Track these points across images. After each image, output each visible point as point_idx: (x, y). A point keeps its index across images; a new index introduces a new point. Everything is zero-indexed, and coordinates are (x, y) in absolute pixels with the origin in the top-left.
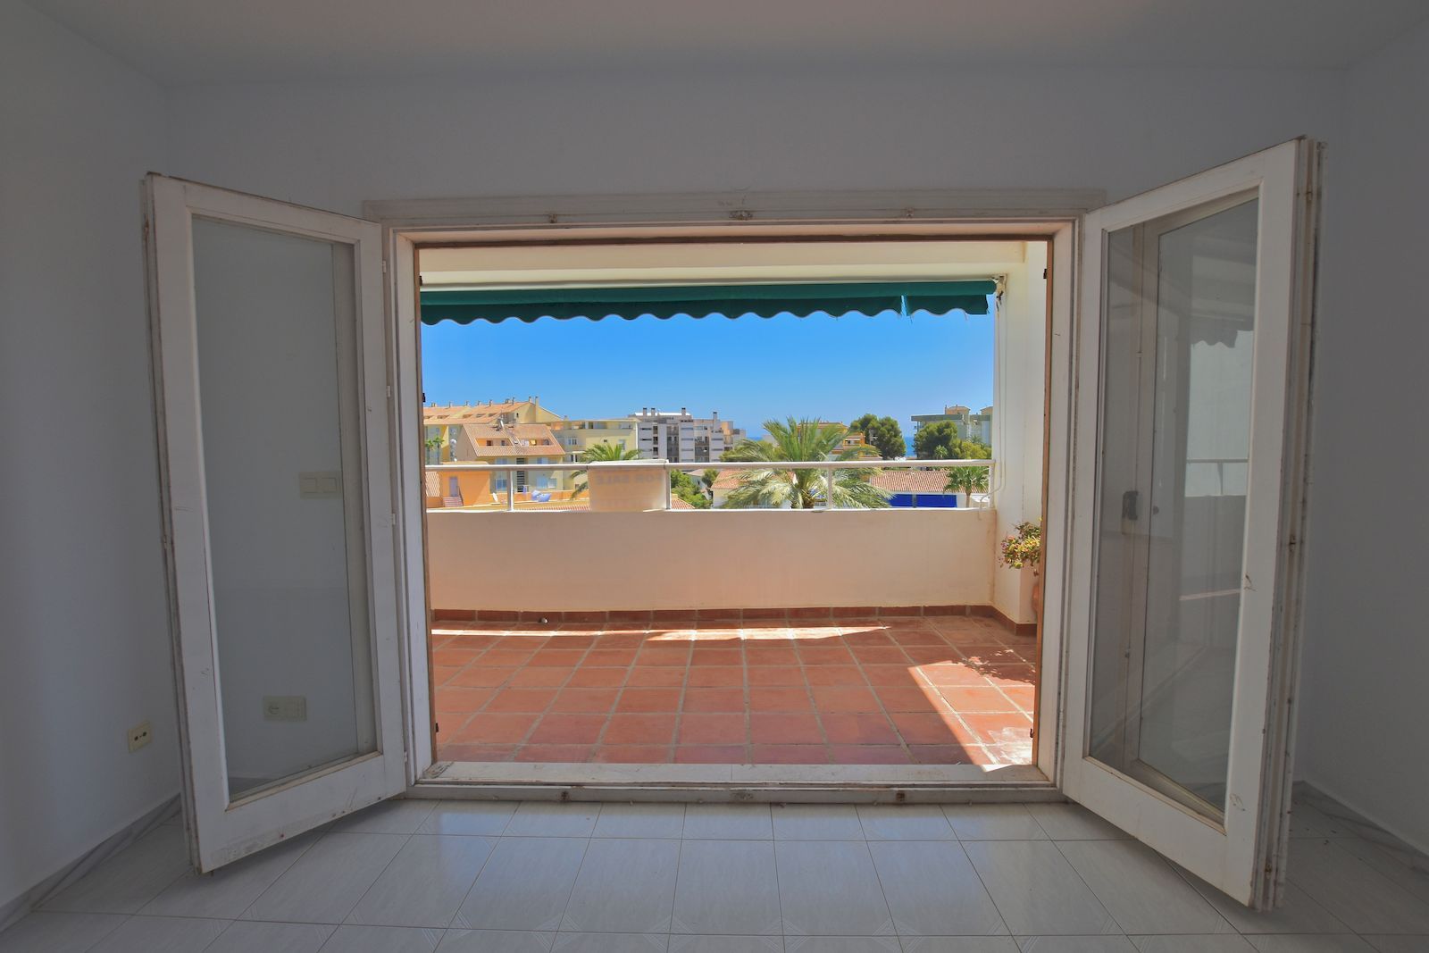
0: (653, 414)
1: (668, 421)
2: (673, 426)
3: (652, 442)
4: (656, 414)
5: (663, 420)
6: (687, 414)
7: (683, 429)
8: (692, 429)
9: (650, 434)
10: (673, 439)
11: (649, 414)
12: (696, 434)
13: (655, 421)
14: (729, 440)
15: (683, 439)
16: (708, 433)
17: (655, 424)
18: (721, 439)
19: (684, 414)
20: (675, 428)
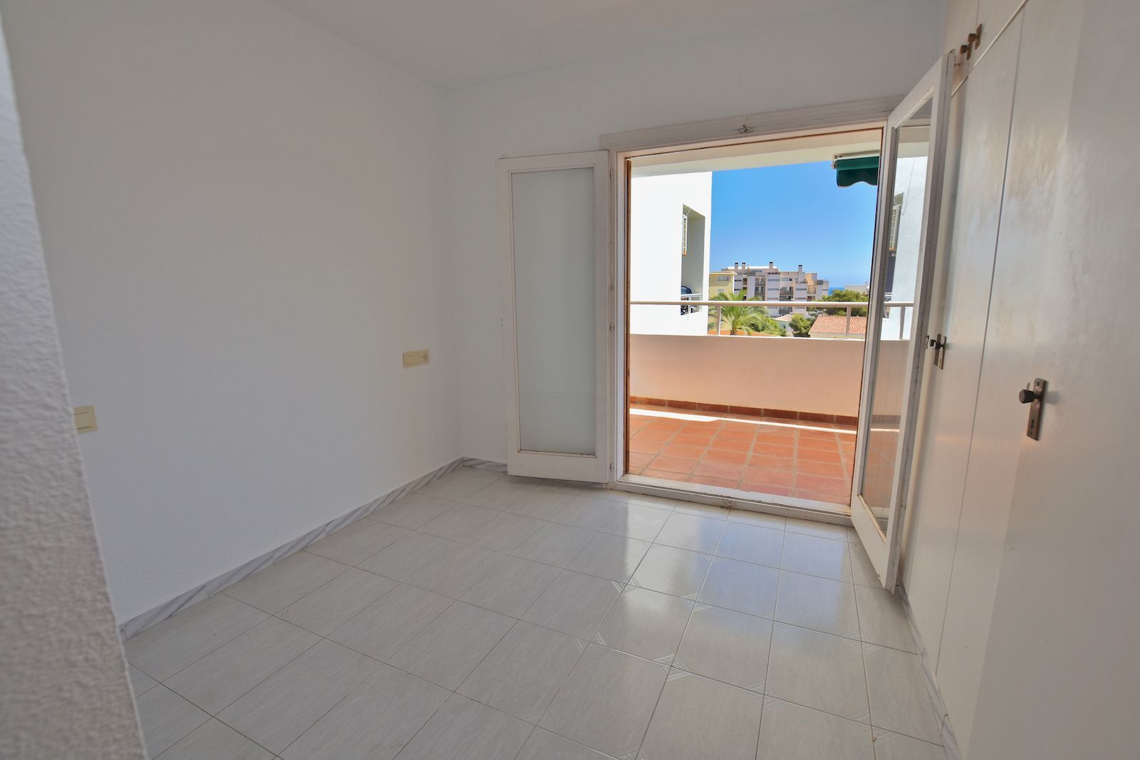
0: (744, 267)
1: (757, 273)
2: (760, 278)
4: (746, 268)
5: (752, 273)
6: (774, 267)
7: (769, 280)
8: (778, 280)
10: (760, 289)
11: (740, 268)
12: (782, 284)
13: (745, 274)
14: (812, 290)
15: (769, 289)
16: (793, 284)
17: (745, 276)
18: (805, 289)
19: (771, 267)
20: (763, 280)
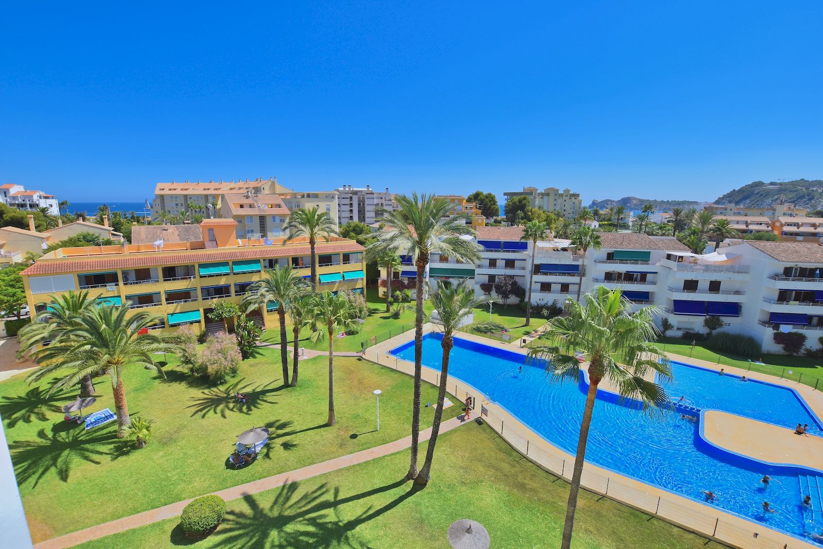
3: (349, 206)
9: (347, 201)
